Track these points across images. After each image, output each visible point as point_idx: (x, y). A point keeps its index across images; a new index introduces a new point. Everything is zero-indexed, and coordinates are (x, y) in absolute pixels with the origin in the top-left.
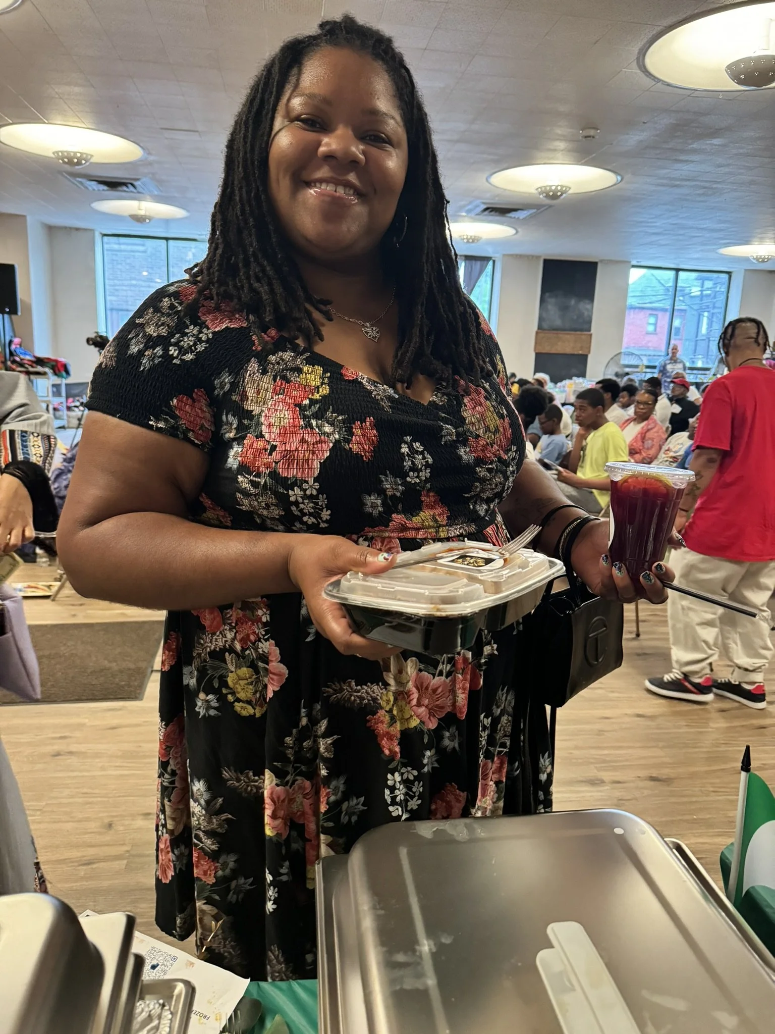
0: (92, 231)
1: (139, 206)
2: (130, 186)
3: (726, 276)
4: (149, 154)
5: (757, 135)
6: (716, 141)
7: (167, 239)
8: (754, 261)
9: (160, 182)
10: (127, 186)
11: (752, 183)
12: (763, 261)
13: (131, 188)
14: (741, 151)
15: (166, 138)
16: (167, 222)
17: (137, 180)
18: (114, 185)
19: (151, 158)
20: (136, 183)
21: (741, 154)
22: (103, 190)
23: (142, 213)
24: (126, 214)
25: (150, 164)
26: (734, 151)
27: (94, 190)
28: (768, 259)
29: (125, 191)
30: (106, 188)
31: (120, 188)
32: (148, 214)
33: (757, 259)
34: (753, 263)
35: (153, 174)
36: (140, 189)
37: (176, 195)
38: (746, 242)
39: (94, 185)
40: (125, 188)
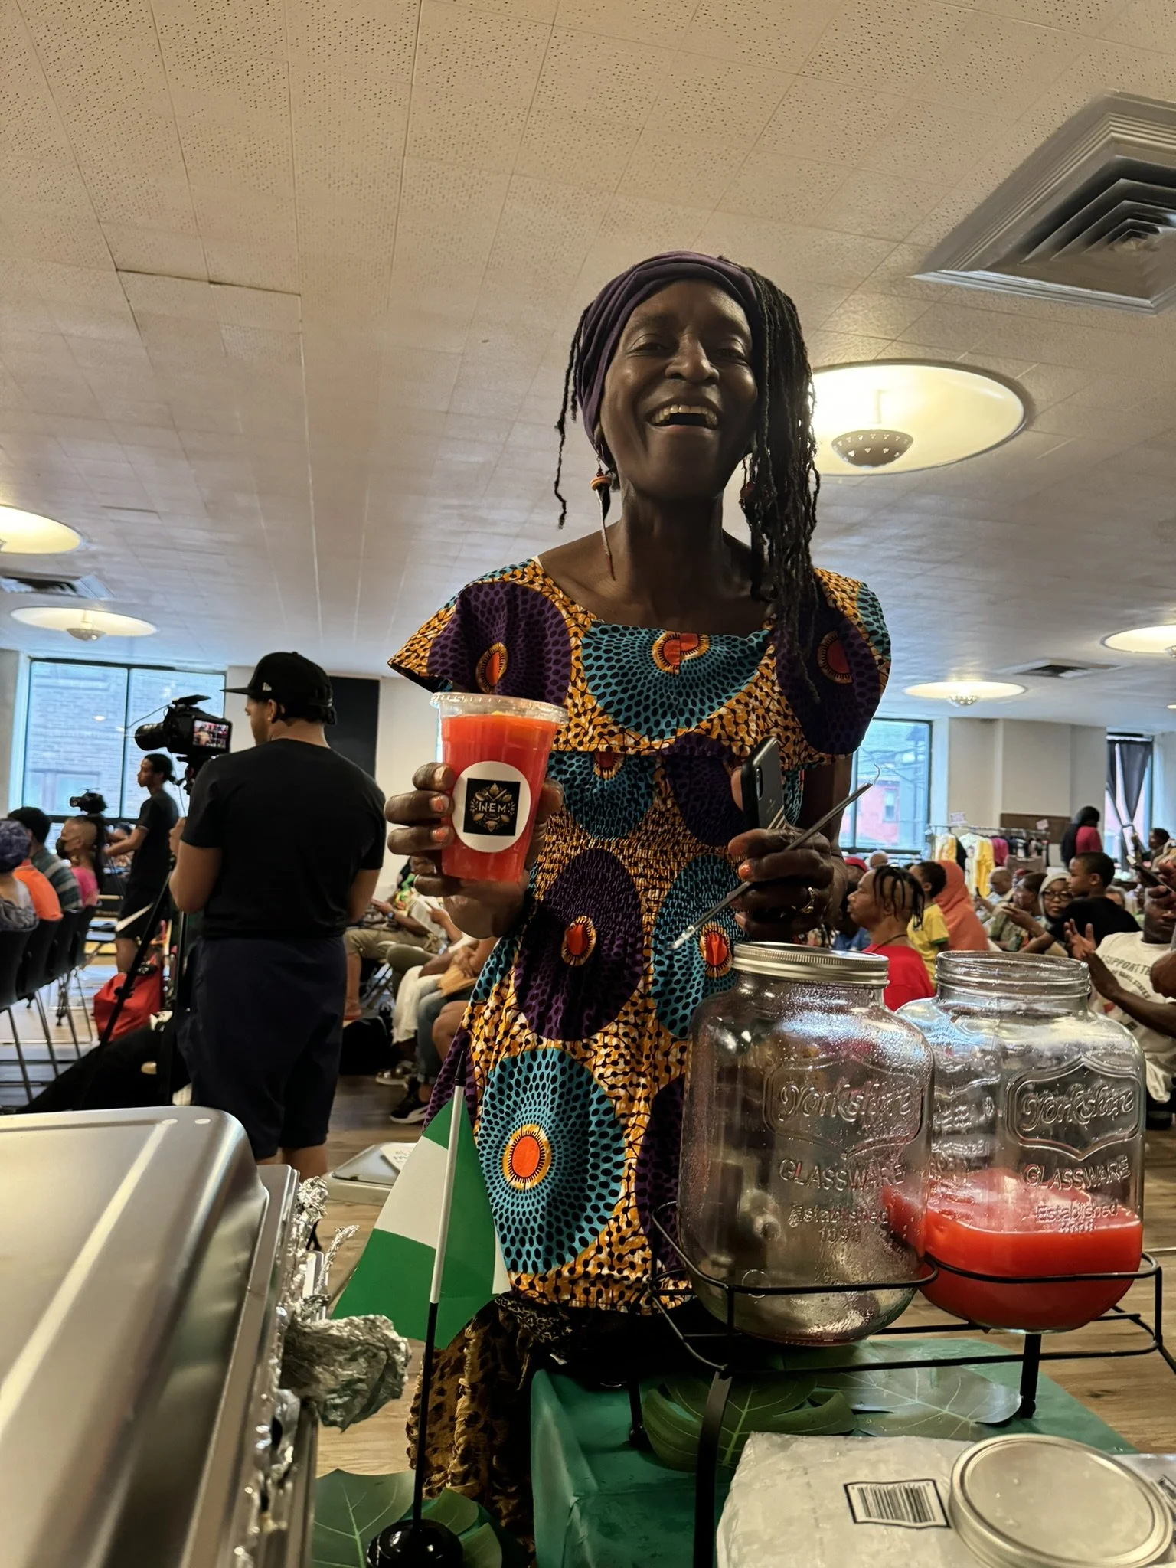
0: (16, 653)
1: (84, 618)
2: (65, 586)
3: (925, 726)
4: (90, 541)
5: (904, 533)
6: (854, 540)
7: (129, 667)
8: (954, 704)
9: (110, 584)
10: (62, 588)
11: (918, 596)
12: (966, 704)
13: (69, 591)
14: (890, 553)
15: (113, 521)
16: (131, 641)
17: (77, 578)
18: (42, 585)
19: (94, 548)
20: (75, 583)
21: (888, 557)
22: (27, 592)
23: (88, 627)
24: (63, 629)
25: (93, 556)
26: (882, 553)
27: (12, 592)
28: (973, 702)
29: (59, 594)
30: (29, 589)
31: (51, 590)
32: (96, 628)
33: (958, 701)
34: (954, 707)
35: (99, 570)
36: (81, 592)
37: (135, 601)
38: (939, 677)
39: (12, 585)
40: (59, 591)
